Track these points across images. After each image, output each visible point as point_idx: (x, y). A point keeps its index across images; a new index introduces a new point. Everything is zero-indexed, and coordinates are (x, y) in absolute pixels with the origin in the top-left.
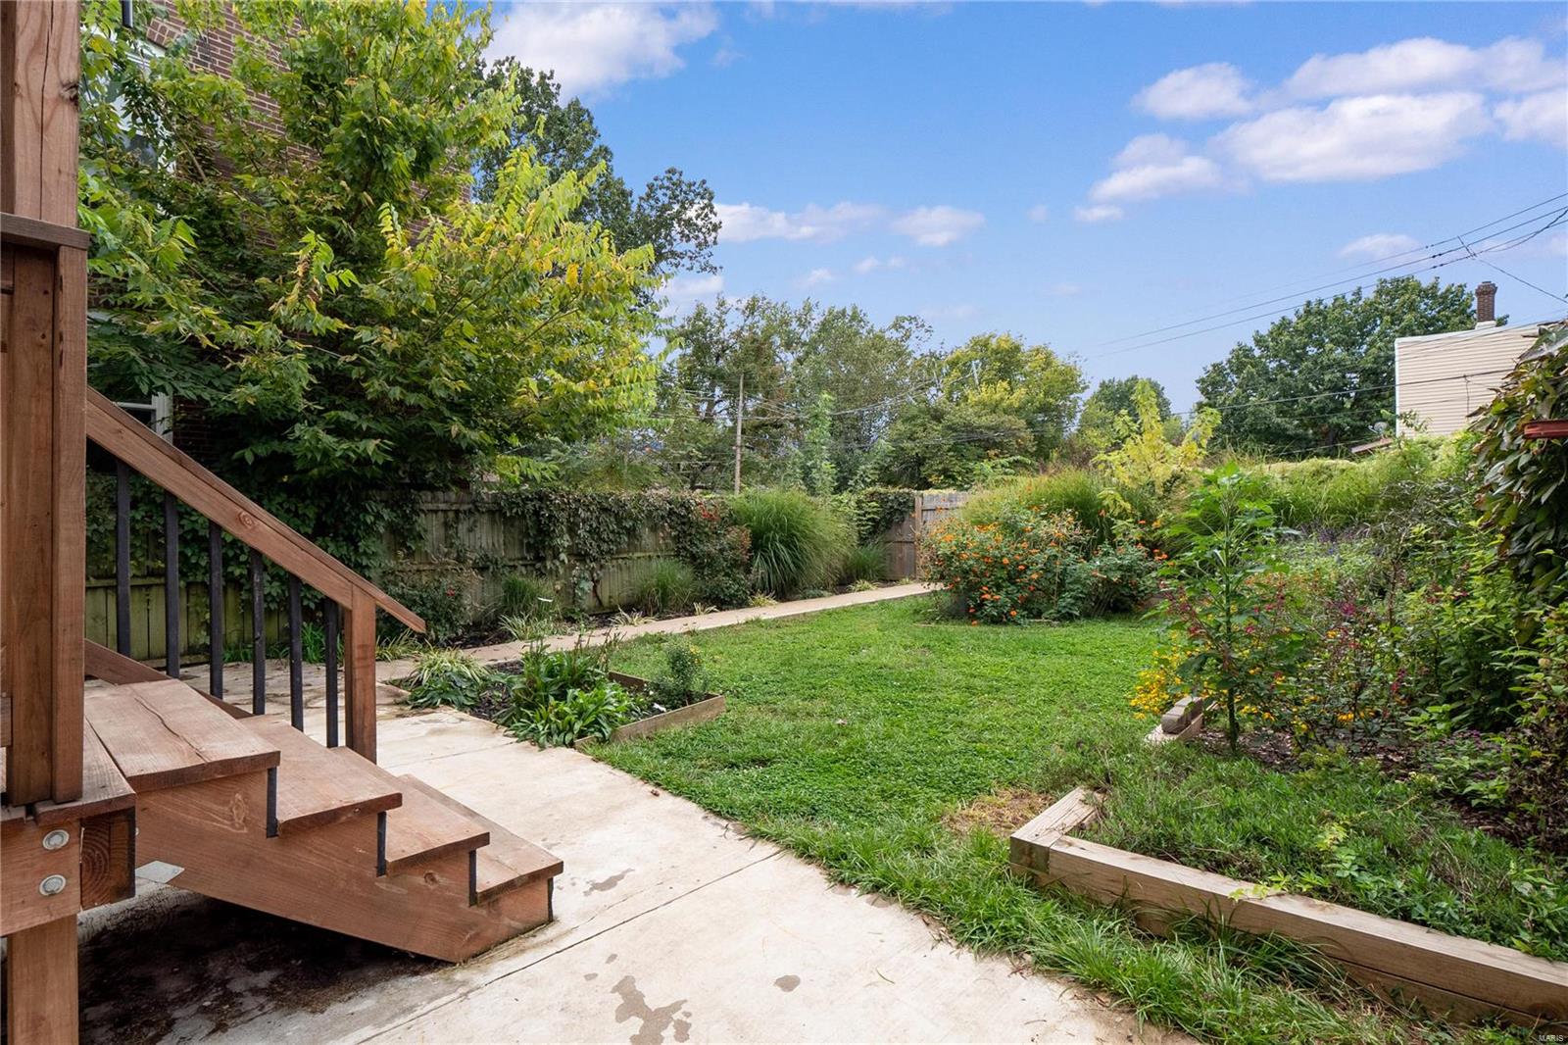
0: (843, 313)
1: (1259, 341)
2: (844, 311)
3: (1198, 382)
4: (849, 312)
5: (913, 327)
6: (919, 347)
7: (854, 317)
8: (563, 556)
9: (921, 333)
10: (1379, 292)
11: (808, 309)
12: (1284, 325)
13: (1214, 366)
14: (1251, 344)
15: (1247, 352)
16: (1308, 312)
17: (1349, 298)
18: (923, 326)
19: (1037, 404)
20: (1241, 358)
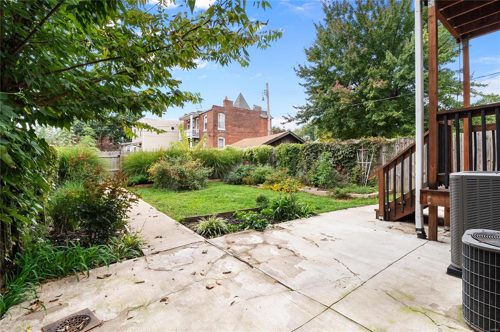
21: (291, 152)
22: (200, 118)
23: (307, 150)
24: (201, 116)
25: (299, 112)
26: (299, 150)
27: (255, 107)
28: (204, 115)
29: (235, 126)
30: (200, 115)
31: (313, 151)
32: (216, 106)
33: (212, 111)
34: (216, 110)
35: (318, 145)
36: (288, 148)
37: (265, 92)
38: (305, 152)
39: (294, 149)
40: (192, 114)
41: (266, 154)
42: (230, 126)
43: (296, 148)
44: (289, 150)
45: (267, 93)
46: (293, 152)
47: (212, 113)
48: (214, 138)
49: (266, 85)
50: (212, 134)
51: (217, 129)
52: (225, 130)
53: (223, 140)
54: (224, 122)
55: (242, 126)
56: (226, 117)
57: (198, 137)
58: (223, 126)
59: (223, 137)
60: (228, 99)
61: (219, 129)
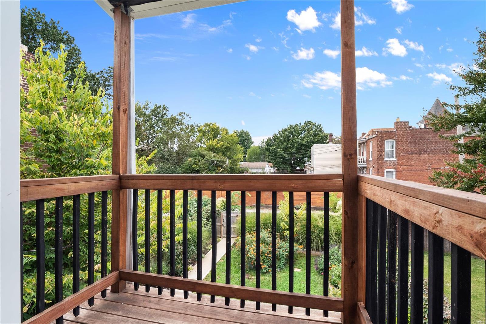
0: (160, 107)
1: (279, 133)
2: (161, 106)
4: (162, 106)
5: (185, 115)
6: (188, 122)
7: (164, 109)
9: (188, 118)
11: (147, 104)
14: (277, 133)
15: (276, 136)
16: (291, 127)
17: (299, 124)
18: (188, 115)
19: (225, 146)
20: (275, 138)
22: (367, 144)
24: (368, 142)
28: (370, 140)
29: (413, 153)
30: (367, 140)
32: (382, 131)
33: (376, 139)
34: (382, 137)
42: (403, 154)
47: (377, 141)
48: (379, 170)
50: (376, 166)
51: (383, 159)
52: (396, 159)
53: (393, 172)
54: (394, 149)
55: (425, 152)
56: (397, 144)
57: (365, 166)
58: (393, 154)
59: (393, 169)
60: (401, 120)
61: (386, 159)
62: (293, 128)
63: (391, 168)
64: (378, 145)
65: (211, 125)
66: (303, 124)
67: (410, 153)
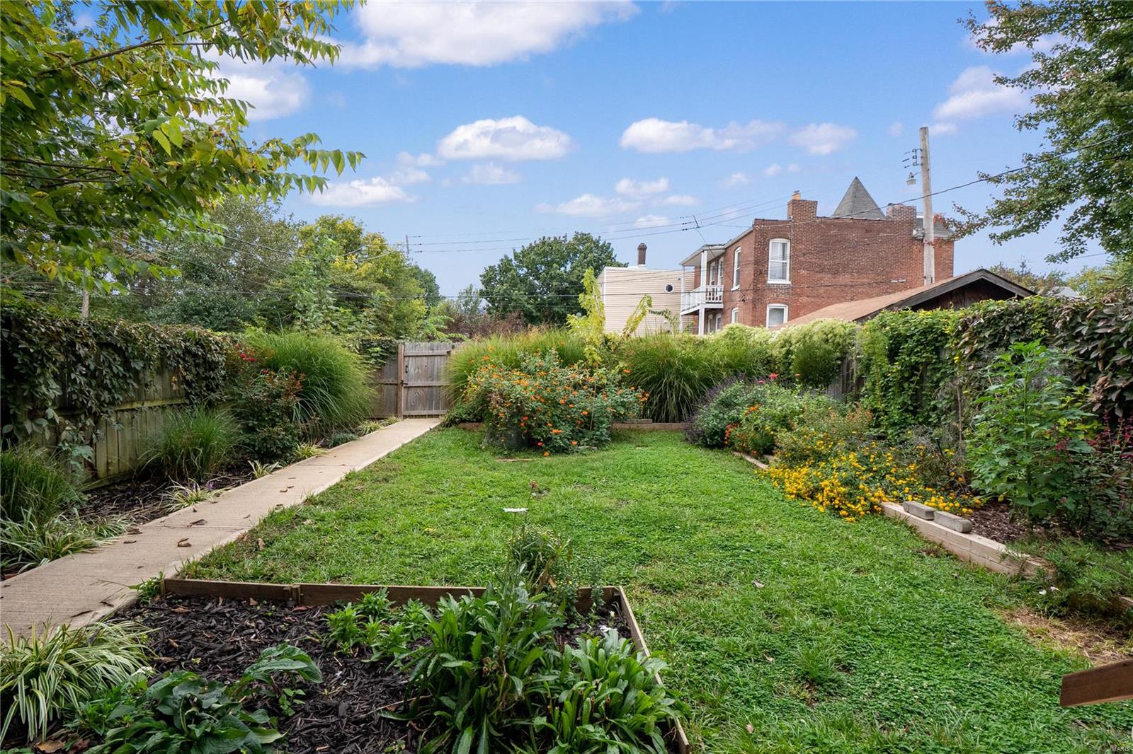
1: (516, 256)
3: (481, 276)
8: (51, 412)
10: (575, 239)
12: (531, 248)
13: (490, 267)
14: (511, 257)
15: (508, 262)
16: (544, 243)
17: (562, 238)
20: (506, 267)
21: (910, 344)
22: (726, 257)
23: (976, 334)
24: (729, 252)
25: (1008, 192)
26: (943, 334)
27: (894, 210)
28: (734, 247)
29: (822, 271)
30: (726, 249)
31: (1001, 339)
32: (763, 220)
33: (752, 238)
34: (763, 232)
35: (1031, 312)
36: (902, 329)
37: (915, 157)
38: (966, 343)
39: (924, 333)
40: (707, 248)
41: (829, 352)
42: (803, 272)
43: (931, 327)
44: (906, 338)
45: (925, 158)
46: (919, 342)
47: (753, 241)
48: (754, 307)
49: (919, 134)
50: (749, 297)
51: (766, 281)
52: (790, 283)
53: (782, 310)
54: (788, 261)
55: (845, 268)
56: (793, 248)
57: (721, 306)
58: (784, 272)
59: (784, 303)
60: (803, 197)
61: (770, 282)
62: (549, 245)
63: (779, 302)
64: (755, 249)
65: (339, 222)
66: (570, 239)
67: (817, 269)
